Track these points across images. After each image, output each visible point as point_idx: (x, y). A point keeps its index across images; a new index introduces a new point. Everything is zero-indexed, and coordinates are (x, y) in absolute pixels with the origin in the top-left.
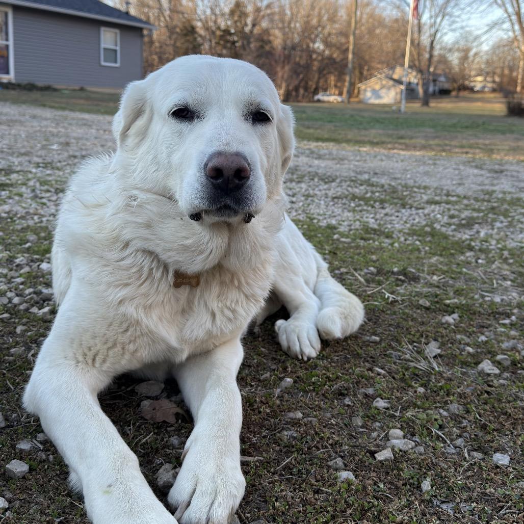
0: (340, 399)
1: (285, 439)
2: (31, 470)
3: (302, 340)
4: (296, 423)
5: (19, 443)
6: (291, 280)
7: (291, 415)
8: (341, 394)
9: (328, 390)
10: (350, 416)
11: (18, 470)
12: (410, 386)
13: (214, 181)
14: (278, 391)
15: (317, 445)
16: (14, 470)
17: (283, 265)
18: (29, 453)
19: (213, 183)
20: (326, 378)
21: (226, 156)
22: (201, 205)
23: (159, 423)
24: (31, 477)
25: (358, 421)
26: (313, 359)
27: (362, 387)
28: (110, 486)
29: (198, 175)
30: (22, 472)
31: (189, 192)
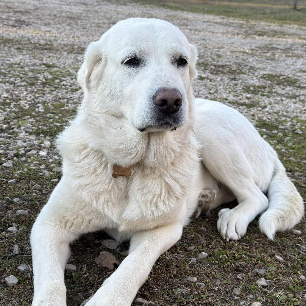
0: (235, 274)
1: (176, 293)
2: (19, 282)
3: (230, 226)
4: (188, 284)
5: (20, 266)
6: (241, 181)
7: (190, 278)
8: (238, 270)
9: (229, 265)
10: (234, 287)
11: (11, 282)
12: (296, 273)
13: (161, 108)
14: (194, 260)
15: (195, 302)
16: (8, 282)
17: (235, 170)
18: (23, 273)
19: (159, 109)
20: (233, 257)
21: (169, 92)
22: (151, 122)
23: (103, 268)
24: (16, 287)
25: (237, 291)
26: (234, 241)
27: (257, 268)
28: (42, 302)
29: (148, 103)
30: (12, 283)
31: (142, 113)
